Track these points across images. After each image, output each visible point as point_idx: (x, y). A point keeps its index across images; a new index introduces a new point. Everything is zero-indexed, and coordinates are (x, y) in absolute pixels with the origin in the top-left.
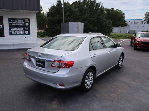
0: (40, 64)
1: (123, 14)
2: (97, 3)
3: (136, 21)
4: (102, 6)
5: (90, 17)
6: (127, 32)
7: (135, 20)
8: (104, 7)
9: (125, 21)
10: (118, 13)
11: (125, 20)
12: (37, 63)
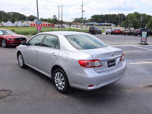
12: (110, 64)
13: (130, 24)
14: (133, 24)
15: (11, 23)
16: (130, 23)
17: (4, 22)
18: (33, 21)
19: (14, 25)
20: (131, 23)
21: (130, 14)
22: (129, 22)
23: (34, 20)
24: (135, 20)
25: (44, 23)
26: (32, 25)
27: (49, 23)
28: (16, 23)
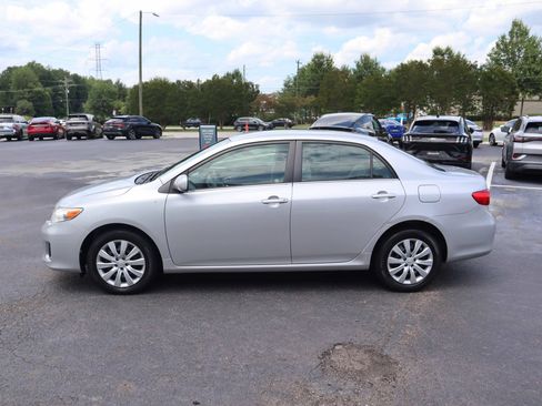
13: (22, 104)
14: (31, 104)
16: (20, 99)
20: (24, 98)
21: (15, 68)
22: (15, 97)
24: (36, 89)
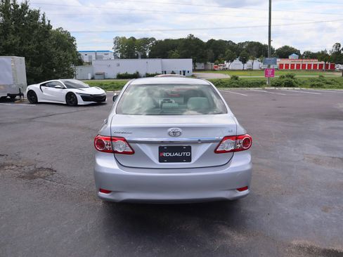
0: (176, 154)
1: (73, 39)
2: (30, 11)
3: (98, 54)
4: (43, 19)
5: (22, 44)
6: (90, 78)
7: (96, 52)
8: (49, 21)
9: (78, 54)
10: (63, 36)
11: (77, 52)
12: (165, 154)
15: (241, 63)
17: (228, 62)
18: (288, 58)
19: (246, 66)
23: (290, 57)
25: (310, 63)
26: (281, 66)
27: (323, 62)
28: (249, 62)
